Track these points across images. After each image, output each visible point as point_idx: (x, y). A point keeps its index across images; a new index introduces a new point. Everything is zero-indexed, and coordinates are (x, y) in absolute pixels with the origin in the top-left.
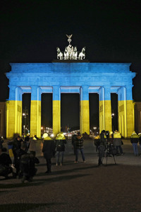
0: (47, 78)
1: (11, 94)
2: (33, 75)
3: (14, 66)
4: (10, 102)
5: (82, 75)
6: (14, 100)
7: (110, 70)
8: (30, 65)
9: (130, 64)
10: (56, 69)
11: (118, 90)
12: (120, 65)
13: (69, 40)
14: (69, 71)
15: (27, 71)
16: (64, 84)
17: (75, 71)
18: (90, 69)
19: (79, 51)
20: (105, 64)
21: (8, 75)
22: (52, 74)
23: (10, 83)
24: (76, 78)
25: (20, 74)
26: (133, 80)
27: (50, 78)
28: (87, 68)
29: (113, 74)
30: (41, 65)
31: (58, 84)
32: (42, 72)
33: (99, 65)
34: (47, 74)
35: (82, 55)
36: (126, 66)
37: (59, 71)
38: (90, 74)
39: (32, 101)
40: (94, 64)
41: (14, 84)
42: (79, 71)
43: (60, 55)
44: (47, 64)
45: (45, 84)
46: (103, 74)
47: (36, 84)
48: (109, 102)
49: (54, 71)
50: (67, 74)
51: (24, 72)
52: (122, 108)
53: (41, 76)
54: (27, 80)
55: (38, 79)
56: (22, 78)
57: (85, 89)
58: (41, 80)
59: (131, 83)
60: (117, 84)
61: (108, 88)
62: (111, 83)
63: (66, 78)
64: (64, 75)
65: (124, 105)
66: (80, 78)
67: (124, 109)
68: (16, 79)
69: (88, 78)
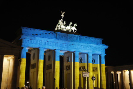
5: (76, 43)
9: (102, 39)
13: (63, 16)
14: (67, 40)
18: (80, 41)
20: (88, 37)
22: (57, 41)
23: (23, 44)
24: (71, 46)
25: (33, 37)
27: (54, 44)
29: (95, 45)
30: (46, 32)
31: (60, 48)
34: (53, 40)
38: (81, 44)
40: (81, 37)
42: (73, 41)
44: (50, 32)
46: (89, 44)
47: (44, 47)
49: (56, 38)
52: (95, 69)
53: (48, 41)
54: (37, 42)
55: (45, 43)
56: (33, 41)
57: (77, 54)
58: (48, 44)
59: (105, 53)
60: (96, 52)
61: (90, 55)
62: (93, 52)
63: (65, 45)
64: (65, 43)
65: (97, 68)
66: (74, 46)
67: (97, 71)
68: (28, 41)
69: (79, 46)
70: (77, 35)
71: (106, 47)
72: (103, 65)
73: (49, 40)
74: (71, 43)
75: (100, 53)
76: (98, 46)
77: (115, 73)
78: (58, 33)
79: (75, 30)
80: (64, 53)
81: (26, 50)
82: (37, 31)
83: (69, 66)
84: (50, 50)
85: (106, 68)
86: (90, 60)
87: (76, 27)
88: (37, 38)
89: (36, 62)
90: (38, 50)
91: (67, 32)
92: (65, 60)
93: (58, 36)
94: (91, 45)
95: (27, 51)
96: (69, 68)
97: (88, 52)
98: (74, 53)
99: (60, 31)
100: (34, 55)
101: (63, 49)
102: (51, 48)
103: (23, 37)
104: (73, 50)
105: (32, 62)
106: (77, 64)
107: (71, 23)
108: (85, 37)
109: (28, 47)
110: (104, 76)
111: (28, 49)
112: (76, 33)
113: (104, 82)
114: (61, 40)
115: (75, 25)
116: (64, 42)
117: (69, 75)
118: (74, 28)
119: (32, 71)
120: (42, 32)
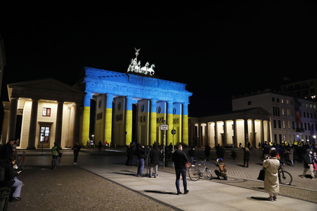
0: (123, 88)
1: (87, 99)
2: (112, 83)
3: (88, 70)
4: (86, 107)
5: (153, 89)
9: (185, 85)
12: (179, 85)
13: (137, 54)
17: (148, 85)
20: (168, 82)
23: (87, 88)
24: (148, 92)
25: (99, 81)
26: (189, 98)
27: (126, 88)
28: (157, 84)
30: (115, 74)
31: (132, 95)
32: (119, 81)
34: (124, 84)
39: (107, 109)
40: (160, 81)
41: (91, 89)
49: (129, 82)
50: (142, 87)
52: (176, 121)
54: (104, 87)
55: (115, 88)
56: (99, 84)
57: (154, 102)
58: (118, 89)
59: (188, 101)
60: (178, 101)
61: (171, 103)
62: (174, 100)
63: (139, 90)
65: (178, 119)
66: (151, 92)
67: (178, 123)
68: (93, 85)
69: (157, 93)
70: (154, 79)
71: (190, 94)
72: (186, 117)
73: (119, 84)
74: (147, 88)
75: (182, 101)
76: (180, 93)
77: (200, 125)
78: (131, 75)
79: (152, 73)
80: (139, 101)
81: (90, 96)
82: (105, 73)
83: (145, 117)
84: (120, 97)
85: (189, 120)
86: (171, 110)
87: (153, 68)
88: (104, 81)
89: (103, 111)
90: (105, 96)
91: (142, 75)
92: (140, 109)
93: (130, 79)
94: (172, 91)
95: (92, 98)
96: (144, 119)
97: (168, 100)
98: (150, 100)
99: (134, 73)
100: (100, 102)
101: (137, 96)
102: (121, 94)
103: (86, 79)
104: (149, 97)
105: (98, 111)
106: (154, 115)
107: (148, 63)
108: (164, 82)
109: (93, 92)
110: (186, 128)
111: (92, 94)
112: (153, 76)
113: (186, 137)
114: (134, 84)
115: (153, 66)
116: (138, 87)
117: (144, 128)
118: (151, 70)
119: (97, 122)
120: (110, 73)
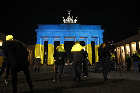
0: (57, 32)
1: (38, 41)
2: (50, 30)
3: (40, 26)
4: (37, 45)
5: (76, 31)
6: (40, 44)
7: (91, 29)
8: (48, 26)
9: (101, 26)
10: (62, 27)
11: (95, 39)
12: (96, 26)
14: (69, 29)
15: (47, 29)
16: (66, 36)
17: (72, 29)
18: (80, 28)
19: (74, 19)
21: (36, 30)
22: (60, 30)
23: (37, 35)
24: (73, 33)
25: (42, 30)
26: (103, 33)
27: (59, 33)
28: (78, 27)
29: (92, 30)
31: (63, 35)
32: (54, 29)
33: (85, 26)
34: (57, 30)
35: (76, 20)
36: (99, 26)
37: (63, 29)
38: (80, 30)
39: (49, 45)
41: (39, 35)
42: (74, 29)
43: (64, 20)
44: (57, 25)
45: (56, 35)
46: (87, 30)
47: (51, 35)
48: (90, 45)
49: (61, 29)
50: (68, 30)
51: (45, 29)
53: (54, 31)
54: (46, 33)
55: (52, 33)
56: (43, 32)
58: (54, 33)
59: (102, 35)
61: (90, 37)
62: (91, 35)
63: (67, 32)
64: (66, 31)
66: (75, 32)
68: (40, 33)
69: (79, 32)
70: (77, 25)
71: (103, 31)
74: (71, 30)
75: (98, 36)
76: (95, 31)
94: (89, 30)
97: (87, 36)
